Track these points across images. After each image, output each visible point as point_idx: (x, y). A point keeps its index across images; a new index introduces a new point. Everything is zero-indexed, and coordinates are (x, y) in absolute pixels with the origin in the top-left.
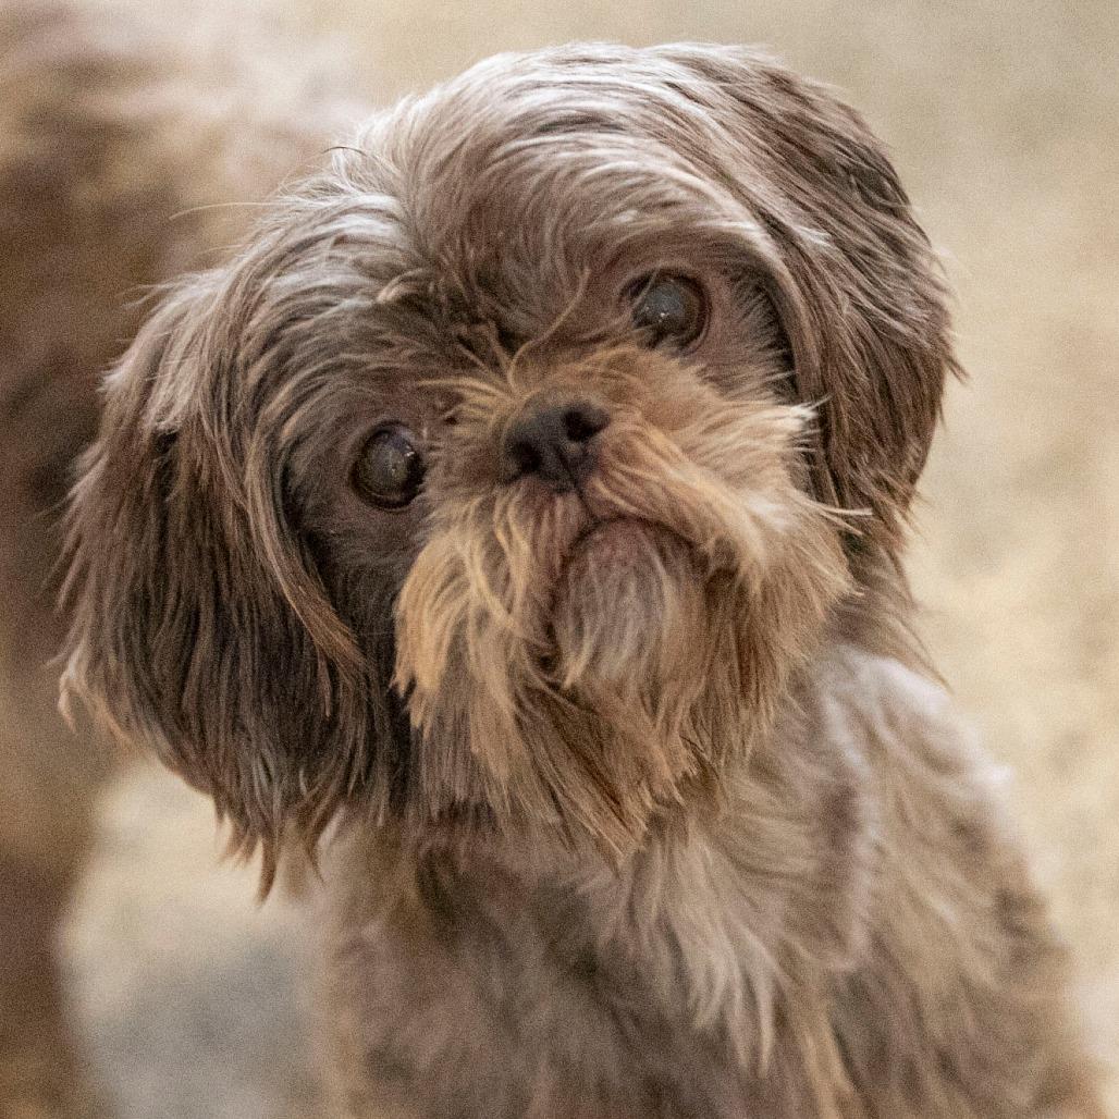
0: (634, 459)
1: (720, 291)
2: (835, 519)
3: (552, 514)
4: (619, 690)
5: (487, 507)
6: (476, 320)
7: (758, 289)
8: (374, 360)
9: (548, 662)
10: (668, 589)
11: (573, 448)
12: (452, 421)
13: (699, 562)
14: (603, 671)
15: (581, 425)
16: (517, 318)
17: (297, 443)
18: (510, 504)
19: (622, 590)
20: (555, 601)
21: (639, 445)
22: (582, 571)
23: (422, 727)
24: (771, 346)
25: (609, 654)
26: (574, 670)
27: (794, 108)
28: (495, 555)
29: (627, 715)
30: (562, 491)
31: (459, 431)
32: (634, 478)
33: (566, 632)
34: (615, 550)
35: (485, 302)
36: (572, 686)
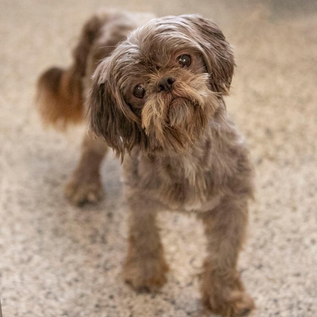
0: (180, 87)
1: (194, 57)
2: (216, 94)
3: (167, 97)
4: (180, 126)
5: (156, 97)
6: (152, 65)
7: (200, 56)
8: (136, 73)
9: (168, 122)
10: (187, 108)
11: (169, 86)
12: (149, 83)
13: (192, 104)
14: (177, 123)
15: (170, 81)
16: (159, 64)
17: (124, 88)
18: (160, 95)
19: (179, 108)
20: (168, 112)
21: (181, 85)
22: (172, 107)
23: (147, 134)
24: (203, 66)
25: (178, 120)
26: (172, 124)
27: (204, 24)
28: (158, 105)
29: (182, 130)
30: (168, 93)
32: (180, 90)
33: (171, 117)
34: (178, 102)
35: (153, 62)
36: (172, 126)
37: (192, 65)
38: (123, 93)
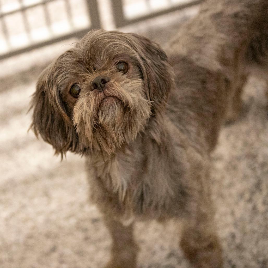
0: (113, 87)
3: (98, 95)
4: (108, 124)
5: (88, 94)
6: (90, 65)
9: (97, 119)
10: (117, 108)
11: (102, 85)
12: (84, 81)
13: (123, 104)
14: (106, 121)
15: (104, 81)
16: (97, 66)
18: (92, 93)
19: (109, 108)
20: (98, 111)
21: (114, 84)
22: (103, 105)
25: (106, 118)
26: (101, 120)
28: (89, 102)
29: (109, 129)
30: (101, 92)
31: (85, 82)
32: (113, 90)
33: (100, 115)
34: (109, 101)
35: (92, 63)
36: (100, 124)
37: (129, 72)
38: (60, 91)
